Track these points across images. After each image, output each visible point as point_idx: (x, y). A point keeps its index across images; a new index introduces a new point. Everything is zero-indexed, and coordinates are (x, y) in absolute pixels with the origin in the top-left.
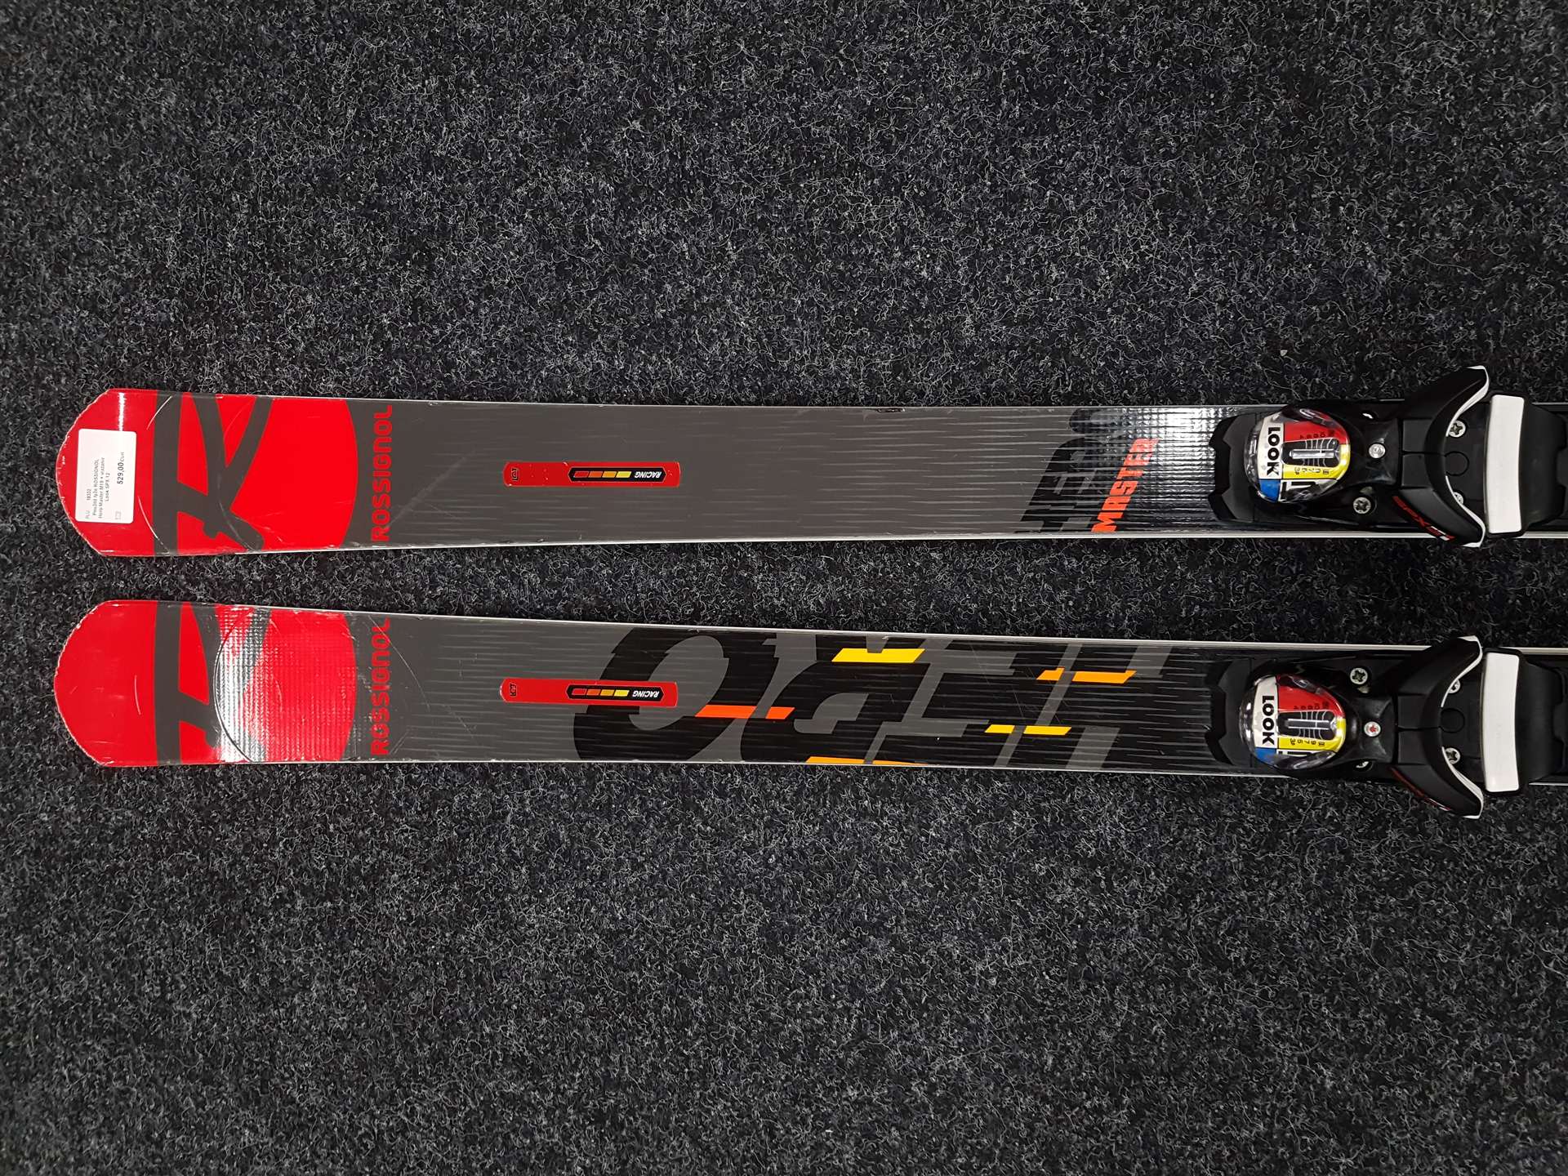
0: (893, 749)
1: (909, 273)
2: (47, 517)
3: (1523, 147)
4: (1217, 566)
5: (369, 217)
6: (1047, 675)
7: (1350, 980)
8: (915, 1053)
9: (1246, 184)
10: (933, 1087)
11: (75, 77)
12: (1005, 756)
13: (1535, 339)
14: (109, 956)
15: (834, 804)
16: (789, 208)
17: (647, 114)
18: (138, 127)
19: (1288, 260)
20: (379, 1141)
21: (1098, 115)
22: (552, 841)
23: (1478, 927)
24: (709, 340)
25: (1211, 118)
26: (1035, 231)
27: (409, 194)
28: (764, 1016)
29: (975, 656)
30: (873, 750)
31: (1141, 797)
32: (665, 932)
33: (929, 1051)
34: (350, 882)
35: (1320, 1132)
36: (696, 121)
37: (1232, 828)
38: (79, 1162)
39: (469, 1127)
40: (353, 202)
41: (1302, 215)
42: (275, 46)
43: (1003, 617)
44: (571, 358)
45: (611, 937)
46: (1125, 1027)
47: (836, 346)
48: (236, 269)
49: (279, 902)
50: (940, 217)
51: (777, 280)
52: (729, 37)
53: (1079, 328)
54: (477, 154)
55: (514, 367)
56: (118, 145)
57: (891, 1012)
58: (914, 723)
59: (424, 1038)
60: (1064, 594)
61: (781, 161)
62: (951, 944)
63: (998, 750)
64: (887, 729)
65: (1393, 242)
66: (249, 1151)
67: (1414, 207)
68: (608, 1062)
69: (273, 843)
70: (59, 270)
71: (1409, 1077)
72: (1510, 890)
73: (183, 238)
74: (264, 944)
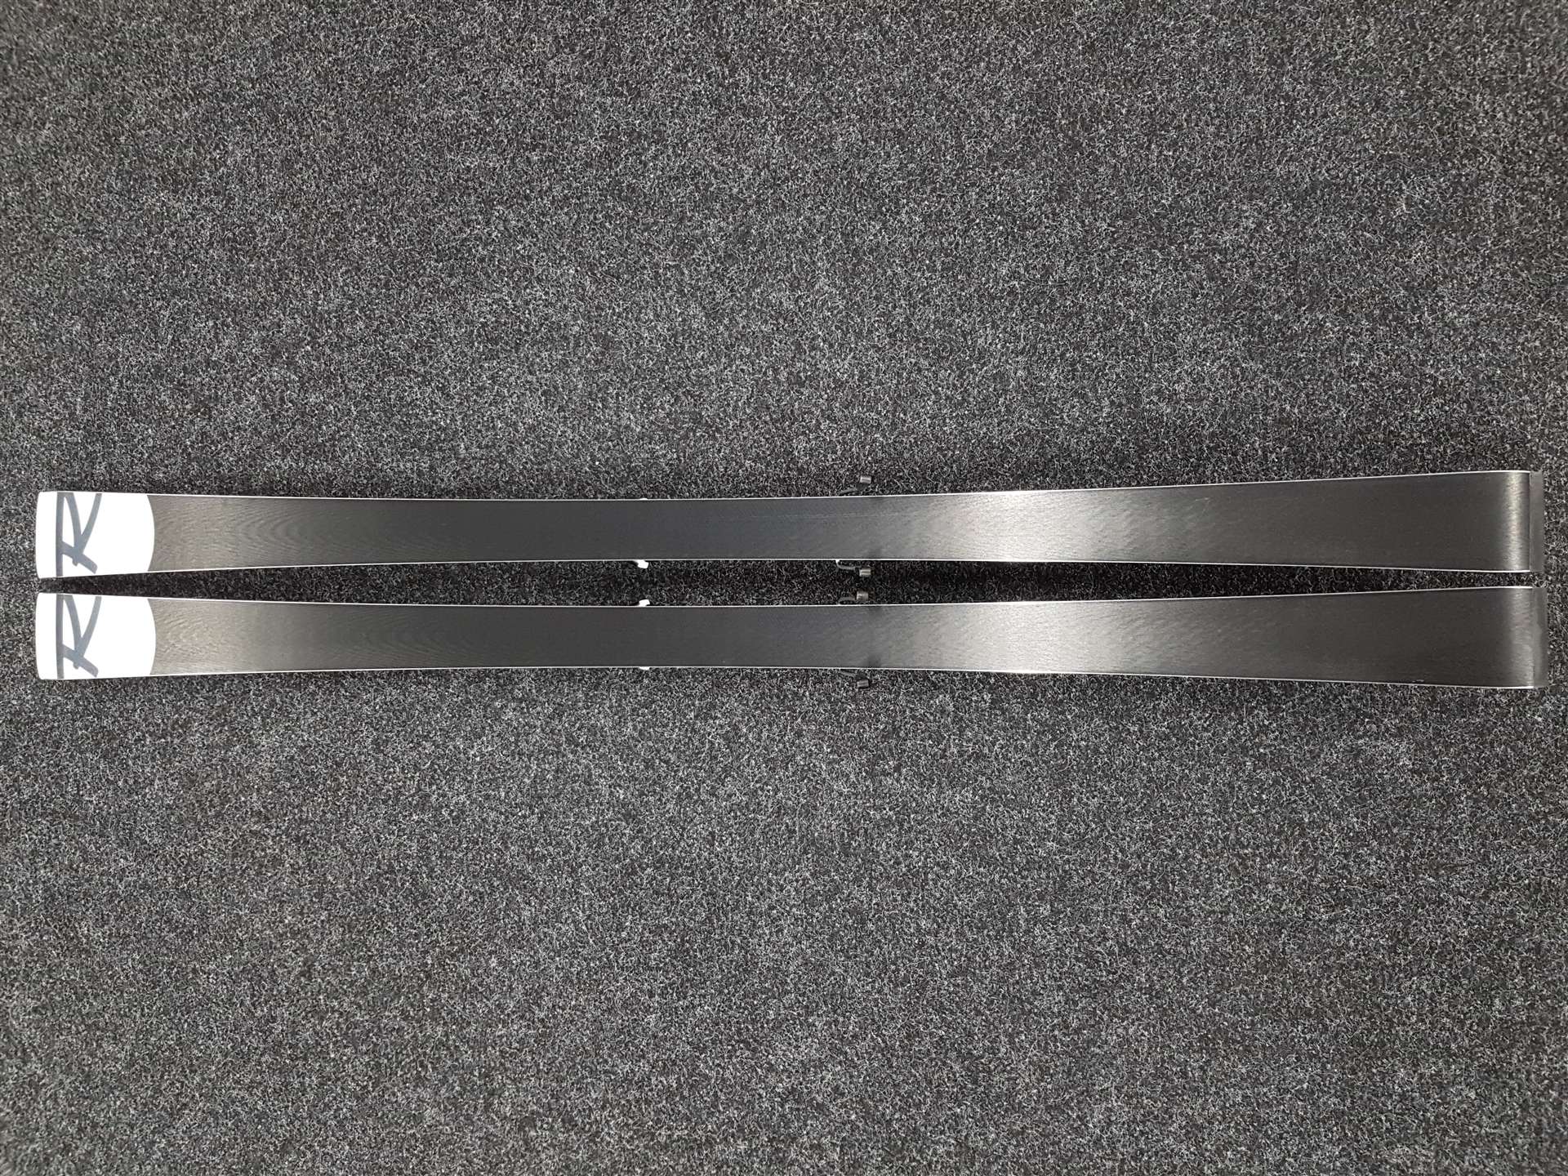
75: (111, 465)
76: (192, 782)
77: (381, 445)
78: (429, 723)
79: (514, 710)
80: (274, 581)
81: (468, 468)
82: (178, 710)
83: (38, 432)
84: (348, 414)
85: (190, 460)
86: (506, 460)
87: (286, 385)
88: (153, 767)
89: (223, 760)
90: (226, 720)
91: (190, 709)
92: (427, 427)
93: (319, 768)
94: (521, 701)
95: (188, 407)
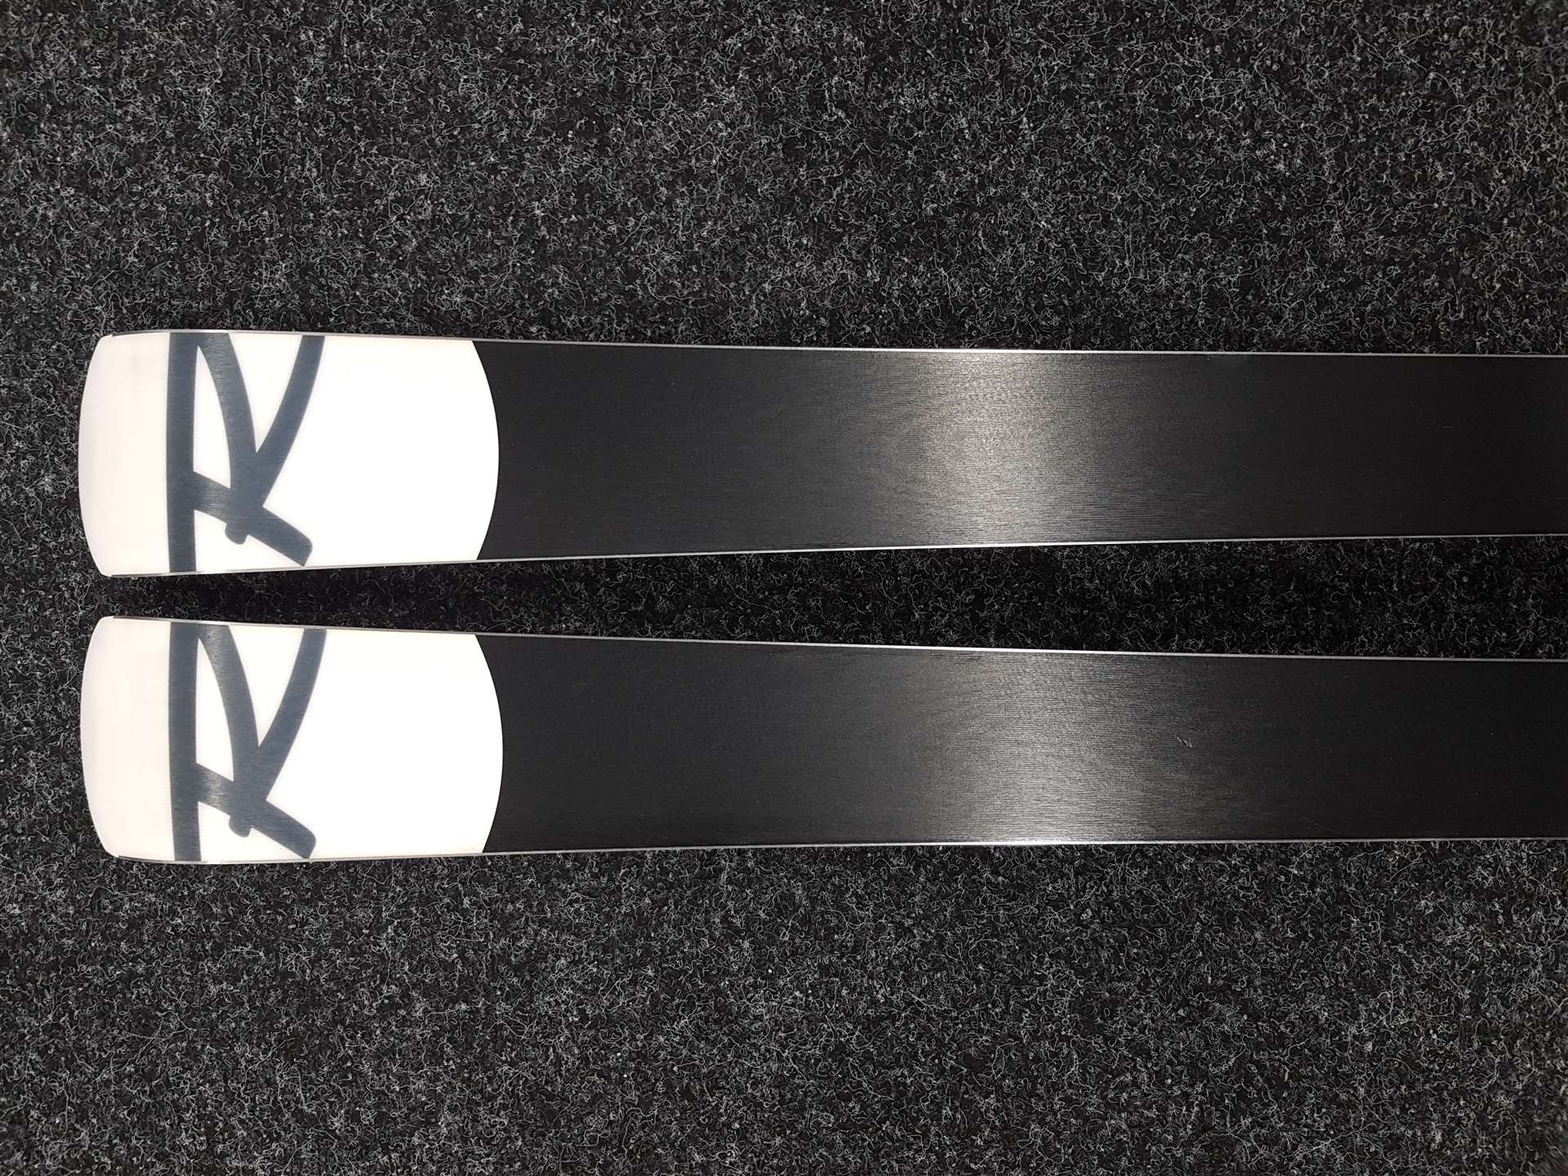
75: (305, 269)
76: (550, 1116)
77: (1107, 223)
78: (1235, 956)
79: (1470, 919)
80: (791, 583)
81: (1353, 285)
82: (505, 925)
83: (82, 177)
84: (1011, 140)
85: (545, 261)
86: (1456, 268)
87: (827, 60)
88: (436, 1078)
89: (641, 1056)
90: (647, 951)
91: (542, 923)
92: (1237, 176)
93: (915, 1076)
94: (1491, 894)
95: (539, 114)
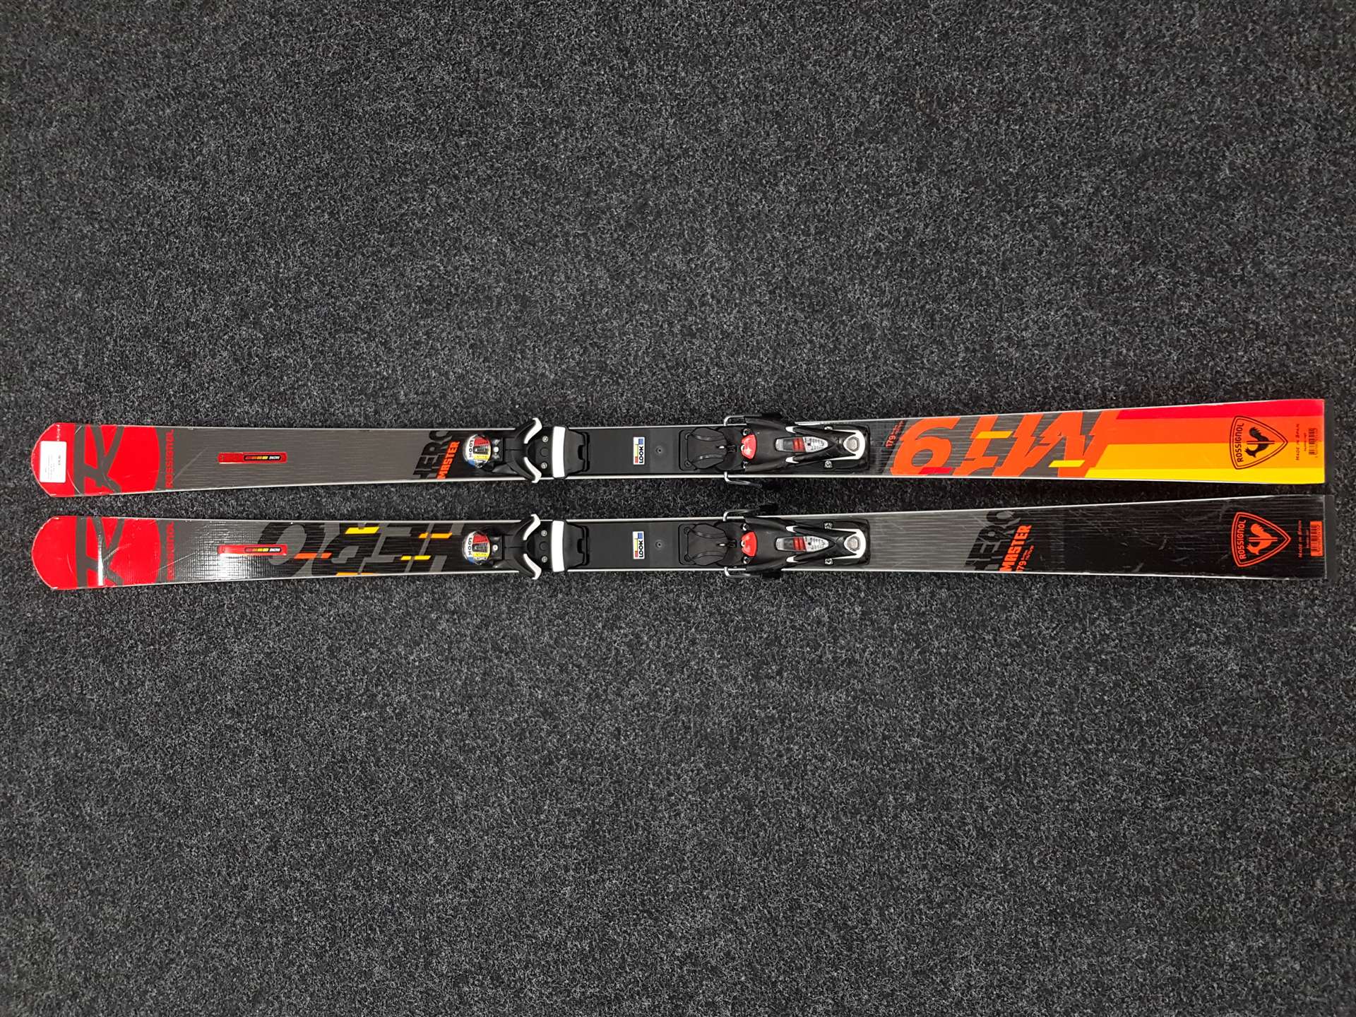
0: (368, 568)
1: (379, 373)
2: (28, 480)
3: (599, 326)
4: (496, 491)
5: (164, 347)
6: (423, 536)
7: (546, 654)
8: (388, 695)
9: (502, 340)
10: (395, 709)
11: (38, 283)
12: (408, 568)
13: (605, 401)
14: (58, 675)
15: (356, 594)
16: (332, 345)
17: (275, 306)
18: (65, 306)
19: (517, 370)
20: (175, 749)
21: (448, 311)
22: (243, 615)
23: (591, 631)
24: (302, 400)
25: (489, 313)
26: (426, 357)
27: (180, 338)
28: (329, 684)
29: (399, 529)
30: (361, 569)
31: (470, 585)
32: (290, 652)
33: (393, 694)
34: (161, 638)
35: (538, 716)
36: (295, 309)
37: (504, 596)
38: (47, 769)
39: (212, 741)
40: (157, 340)
41: (522, 352)
42: (124, 272)
43: (419, 514)
44: (247, 408)
45: (268, 655)
46: (466, 678)
47: (352, 403)
48: (109, 370)
49: (131, 648)
50: (390, 350)
51: (328, 375)
52: (307, 274)
53: (443, 396)
54: (208, 321)
55: (224, 412)
56: (57, 314)
57: (379, 679)
58: (376, 558)
59: (193, 703)
60: (441, 504)
61: (329, 326)
62: (401, 649)
63: (405, 567)
64: (366, 560)
65: (555, 363)
66: (120, 759)
67: (562, 349)
68: (268, 708)
69: (128, 622)
70: (32, 369)
71: (568, 692)
72: (601, 616)
73: (85, 356)
74: (125, 666)
